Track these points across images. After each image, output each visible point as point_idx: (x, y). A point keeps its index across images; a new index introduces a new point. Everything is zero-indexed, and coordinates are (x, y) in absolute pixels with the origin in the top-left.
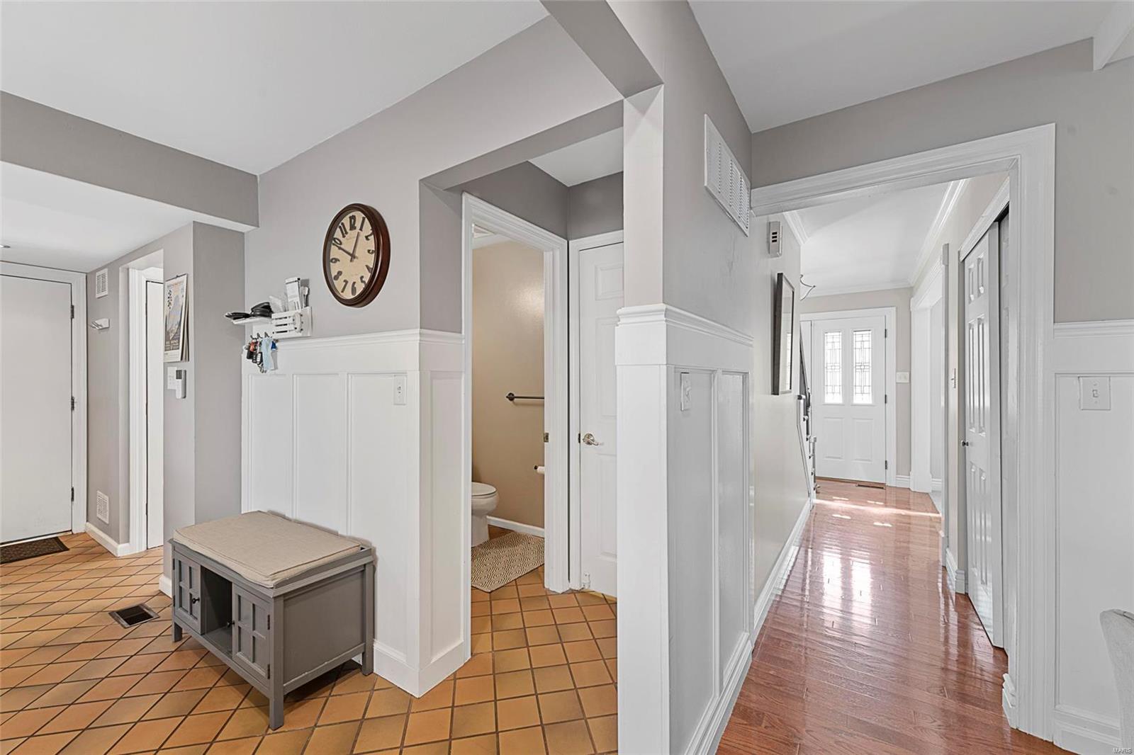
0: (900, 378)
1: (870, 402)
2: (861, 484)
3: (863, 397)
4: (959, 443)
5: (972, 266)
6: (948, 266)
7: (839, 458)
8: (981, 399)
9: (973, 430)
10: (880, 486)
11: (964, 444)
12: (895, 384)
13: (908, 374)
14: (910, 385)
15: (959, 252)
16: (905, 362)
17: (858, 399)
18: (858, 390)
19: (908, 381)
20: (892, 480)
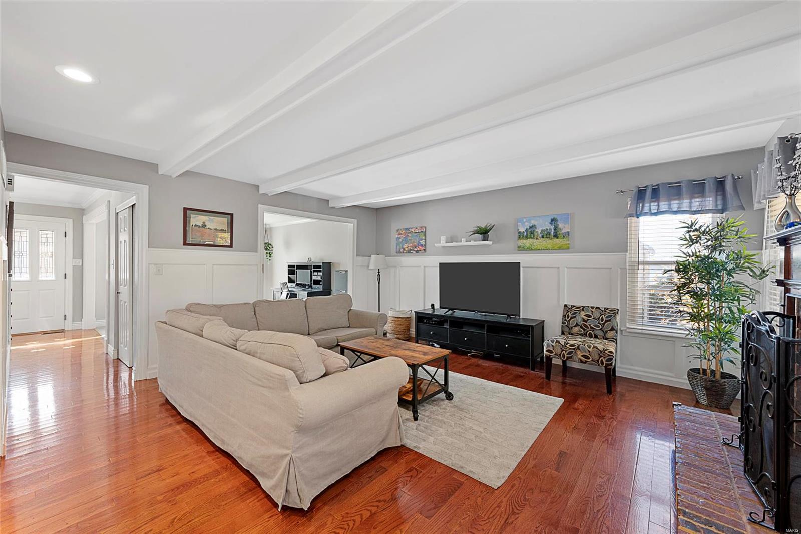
0: (75, 263)
1: (53, 278)
2: (45, 333)
3: (47, 275)
4: (115, 293)
5: (122, 217)
6: (109, 211)
7: (27, 318)
8: (124, 275)
9: (122, 286)
10: (62, 331)
11: (118, 293)
12: (72, 267)
13: (81, 260)
14: (83, 268)
15: (116, 209)
16: (79, 252)
17: (43, 277)
18: (43, 270)
19: (81, 265)
20: (69, 325)
